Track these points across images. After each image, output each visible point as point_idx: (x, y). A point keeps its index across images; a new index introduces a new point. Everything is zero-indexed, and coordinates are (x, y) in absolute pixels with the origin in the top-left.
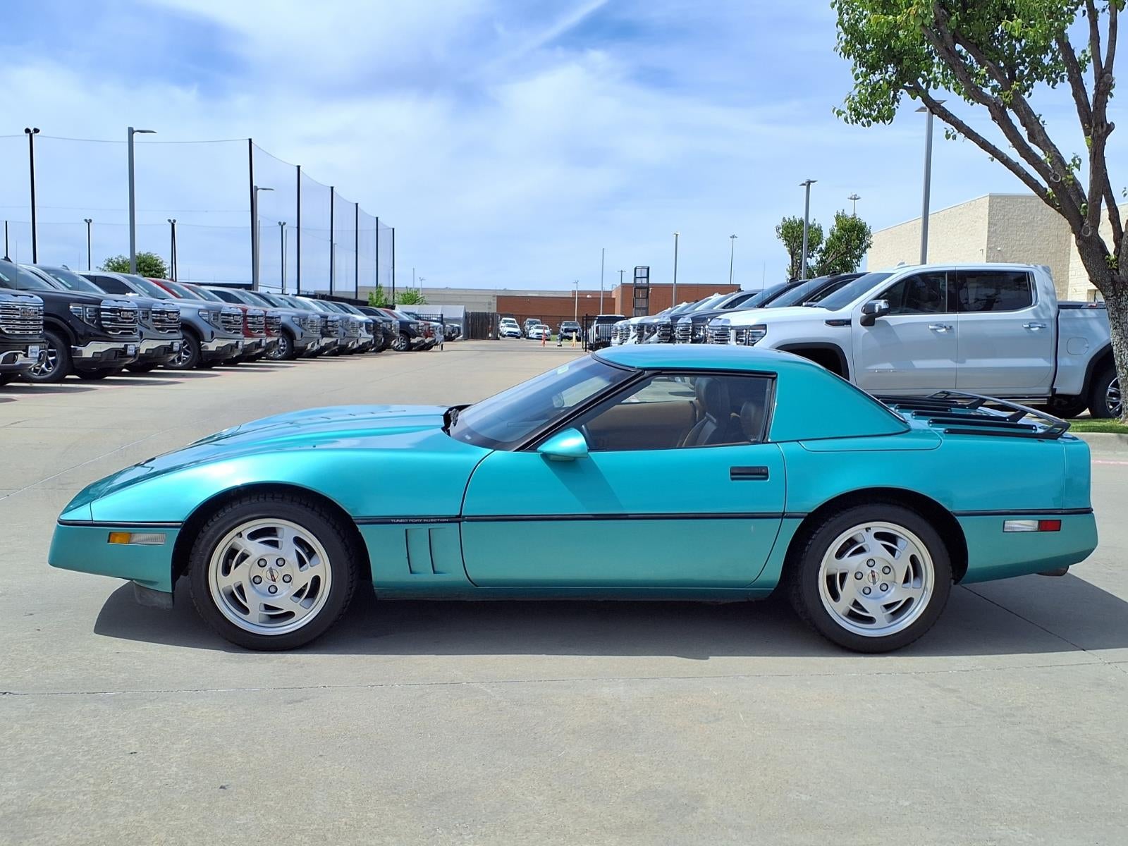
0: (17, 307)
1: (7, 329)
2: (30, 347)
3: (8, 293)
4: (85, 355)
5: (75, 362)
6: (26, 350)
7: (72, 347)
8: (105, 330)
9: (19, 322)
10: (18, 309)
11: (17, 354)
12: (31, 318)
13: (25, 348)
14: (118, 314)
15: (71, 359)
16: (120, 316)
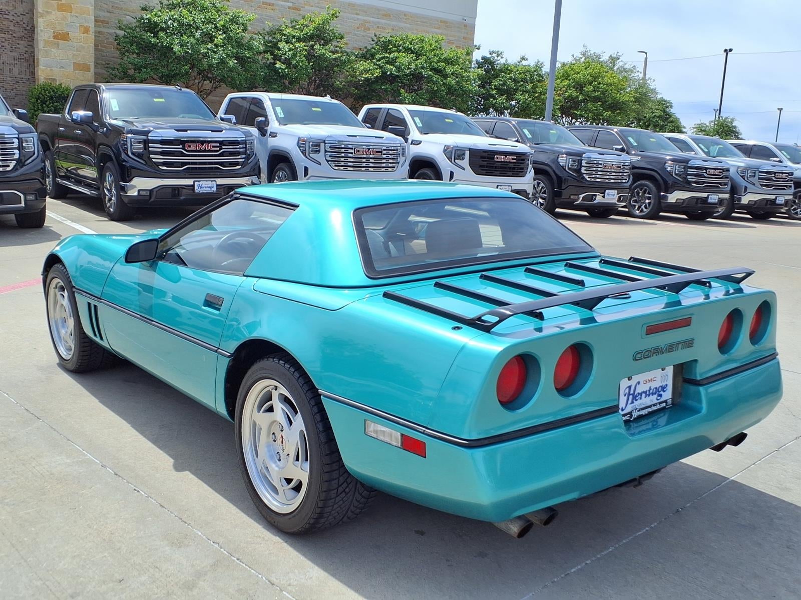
0: (600, 162)
1: (589, 178)
2: (606, 191)
3: (595, 152)
4: (669, 201)
5: (662, 204)
6: (604, 193)
7: (662, 194)
8: (689, 183)
9: (601, 173)
10: (601, 164)
11: (595, 195)
12: (613, 171)
13: (603, 192)
14: (705, 171)
15: (660, 203)
16: (706, 173)
